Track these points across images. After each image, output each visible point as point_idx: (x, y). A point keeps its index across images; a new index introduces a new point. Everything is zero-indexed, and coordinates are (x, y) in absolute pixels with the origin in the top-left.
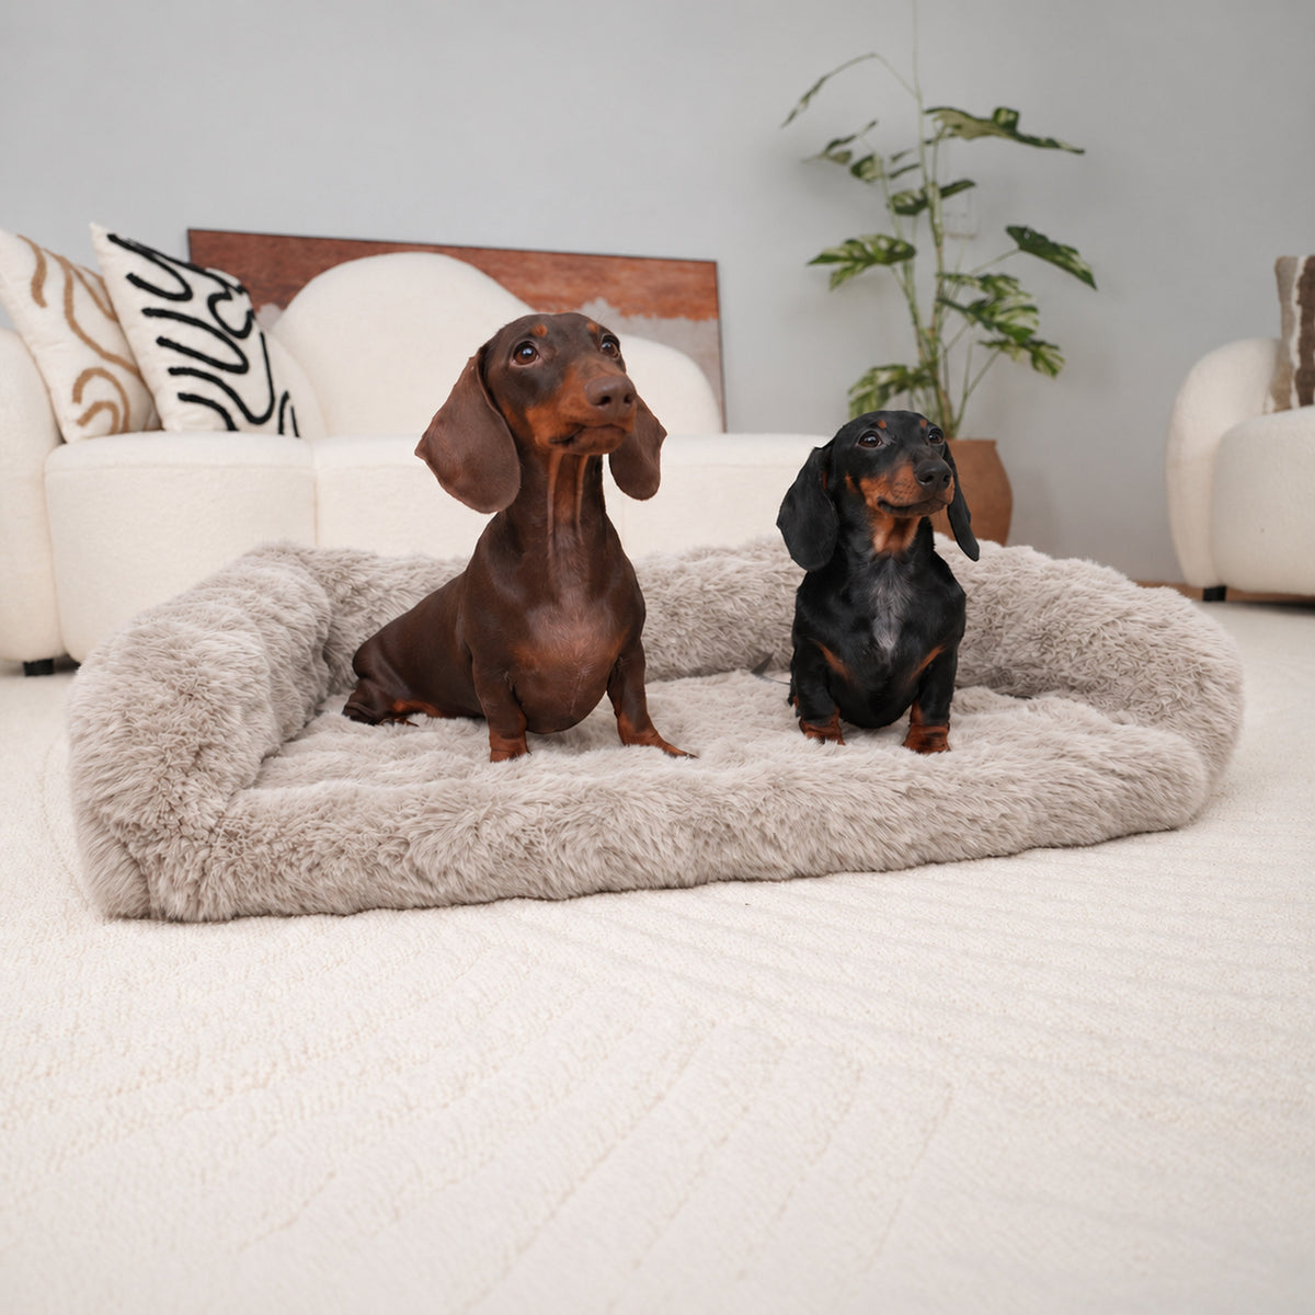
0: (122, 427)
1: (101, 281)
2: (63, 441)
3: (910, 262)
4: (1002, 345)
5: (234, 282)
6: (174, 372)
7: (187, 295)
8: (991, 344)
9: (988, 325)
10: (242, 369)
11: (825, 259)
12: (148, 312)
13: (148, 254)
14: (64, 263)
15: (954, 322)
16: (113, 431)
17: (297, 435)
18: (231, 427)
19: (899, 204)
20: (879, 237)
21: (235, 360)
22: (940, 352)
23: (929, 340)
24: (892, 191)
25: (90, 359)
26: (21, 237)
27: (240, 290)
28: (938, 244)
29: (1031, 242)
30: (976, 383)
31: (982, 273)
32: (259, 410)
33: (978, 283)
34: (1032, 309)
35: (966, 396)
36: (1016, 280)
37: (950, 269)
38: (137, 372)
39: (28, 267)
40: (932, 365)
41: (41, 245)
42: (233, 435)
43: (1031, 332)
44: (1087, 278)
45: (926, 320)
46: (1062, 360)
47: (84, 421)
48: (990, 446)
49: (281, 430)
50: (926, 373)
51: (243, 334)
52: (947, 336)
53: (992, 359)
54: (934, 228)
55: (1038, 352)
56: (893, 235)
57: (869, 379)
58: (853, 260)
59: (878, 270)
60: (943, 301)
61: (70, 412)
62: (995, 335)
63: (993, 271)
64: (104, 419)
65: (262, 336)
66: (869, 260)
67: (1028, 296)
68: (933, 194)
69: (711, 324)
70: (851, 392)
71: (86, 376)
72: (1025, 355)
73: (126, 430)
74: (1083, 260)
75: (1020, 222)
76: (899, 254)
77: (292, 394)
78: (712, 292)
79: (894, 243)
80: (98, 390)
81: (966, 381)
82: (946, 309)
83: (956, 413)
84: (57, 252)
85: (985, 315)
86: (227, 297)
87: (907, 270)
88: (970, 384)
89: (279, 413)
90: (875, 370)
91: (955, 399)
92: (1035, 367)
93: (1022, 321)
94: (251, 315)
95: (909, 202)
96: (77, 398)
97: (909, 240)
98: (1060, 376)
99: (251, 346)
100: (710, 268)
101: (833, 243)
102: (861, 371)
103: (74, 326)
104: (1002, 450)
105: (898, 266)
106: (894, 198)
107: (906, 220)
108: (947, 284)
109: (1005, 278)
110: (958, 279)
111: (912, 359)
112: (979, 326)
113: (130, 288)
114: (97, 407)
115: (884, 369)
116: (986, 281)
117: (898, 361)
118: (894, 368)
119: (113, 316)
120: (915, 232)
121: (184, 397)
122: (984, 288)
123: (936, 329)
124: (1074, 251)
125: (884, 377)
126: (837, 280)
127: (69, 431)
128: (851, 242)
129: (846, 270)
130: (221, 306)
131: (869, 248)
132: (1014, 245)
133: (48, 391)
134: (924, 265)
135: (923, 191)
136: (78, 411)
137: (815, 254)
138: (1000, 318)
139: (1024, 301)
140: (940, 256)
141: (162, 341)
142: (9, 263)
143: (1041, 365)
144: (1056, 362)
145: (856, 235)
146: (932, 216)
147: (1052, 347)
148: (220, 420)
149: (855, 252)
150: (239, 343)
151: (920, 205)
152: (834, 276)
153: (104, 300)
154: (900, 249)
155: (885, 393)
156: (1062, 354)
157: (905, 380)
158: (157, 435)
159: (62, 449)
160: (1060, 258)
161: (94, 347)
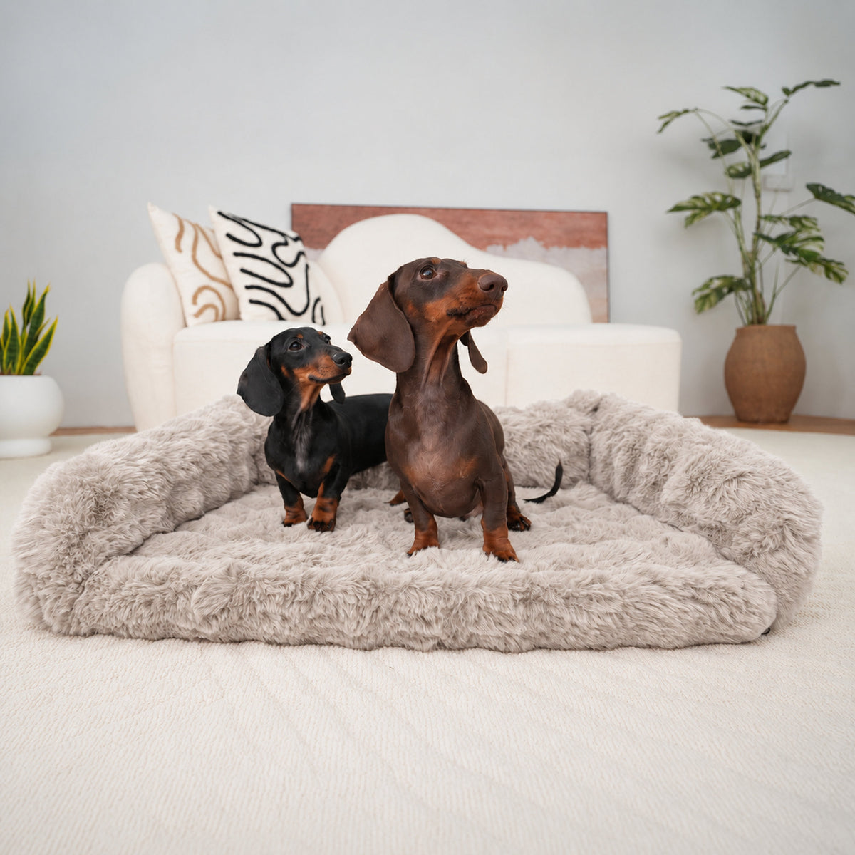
0: (221, 318)
2: (186, 326)
3: (738, 209)
5: (292, 235)
7: (260, 244)
9: (786, 250)
10: (289, 285)
11: (678, 208)
12: (236, 254)
13: (239, 221)
14: (196, 227)
15: (766, 247)
16: (216, 320)
18: (280, 318)
19: (732, 171)
20: (714, 194)
21: (284, 279)
22: (757, 265)
23: (750, 260)
24: (728, 164)
25: (205, 281)
26: (172, 213)
27: (296, 240)
28: (758, 196)
30: (782, 288)
31: (791, 215)
32: (298, 309)
33: (787, 223)
34: (820, 239)
35: (774, 296)
37: (764, 212)
38: (231, 287)
39: (176, 229)
40: (751, 273)
43: (818, 254)
45: (749, 245)
46: (846, 272)
47: (197, 315)
48: (791, 330)
49: (314, 320)
50: (748, 281)
51: (293, 265)
52: (761, 257)
53: (797, 269)
54: (755, 186)
55: (833, 271)
56: (726, 192)
57: (706, 286)
58: (698, 209)
59: (717, 215)
60: (759, 236)
61: (190, 310)
62: (794, 257)
63: (799, 213)
64: (210, 313)
65: (307, 267)
66: (708, 209)
67: (819, 230)
68: (756, 165)
69: (599, 253)
70: (694, 293)
71: (201, 290)
72: (821, 269)
73: (224, 319)
76: (729, 204)
77: (322, 298)
78: (605, 232)
79: (725, 197)
80: (206, 298)
81: (776, 286)
82: (761, 241)
83: (767, 309)
84: (194, 221)
85: (787, 243)
86: (286, 244)
87: (738, 216)
88: (777, 289)
89: (311, 309)
90: (711, 280)
91: (767, 298)
92: (828, 277)
93: (812, 247)
94: (300, 255)
95: (741, 169)
96: (195, 301)
97: (738, 195)
98: (844, 284)
99: (297, 273)
100: (604, 216)
101: (684, 197)
102: (700, 282)
103: (195, 262)
104: (798, 331)
105: (731, 212)
106: (731, 167)
107: (739, 181)
108: (763, 223)
109: (806, 218)
110: (770, 218)
111: (738, 272)
112: (779, 251)
113: (228, 241)
114: (206, 307)
115: (717, 278)
116: (794, 220)
117: (728, 273)
118: (724, 277)
119: (220, 256)
120: (743, 190)
121: (252, 301)
122: (792, 224)
123: (755, 253)
125: (716, 283)
126: (689, 222)
127: (191, 321)
128: (696, 198)
129: (694, 216)
130: (280, 250)
131: (708, 201)
132: (810, 195)
133: (181, 298)
134: (748, 209)
135: (750, 165)
136: (195, 309)
137: (671, 206)
138: (796, 245)
139: (814, 233)
140: (759, 204)
141: (243, 271)
142: (166, 227)
143: (831, 275)
144: (842, 273)
145: (699, 193)
146: (754, 179)
147: (840, 264)
148: (274, 315)
149: (699, 204)
150: (288, 270)
151: (747, 172)
152: (687, 219)
153: (215, 247)
154: (729, 200)
155: (720, 294)
156: (846, 267)
157: (733, 285)
158: (238, 322)
159: (185, 330)
160: (843, 204)
161: (207, 274)
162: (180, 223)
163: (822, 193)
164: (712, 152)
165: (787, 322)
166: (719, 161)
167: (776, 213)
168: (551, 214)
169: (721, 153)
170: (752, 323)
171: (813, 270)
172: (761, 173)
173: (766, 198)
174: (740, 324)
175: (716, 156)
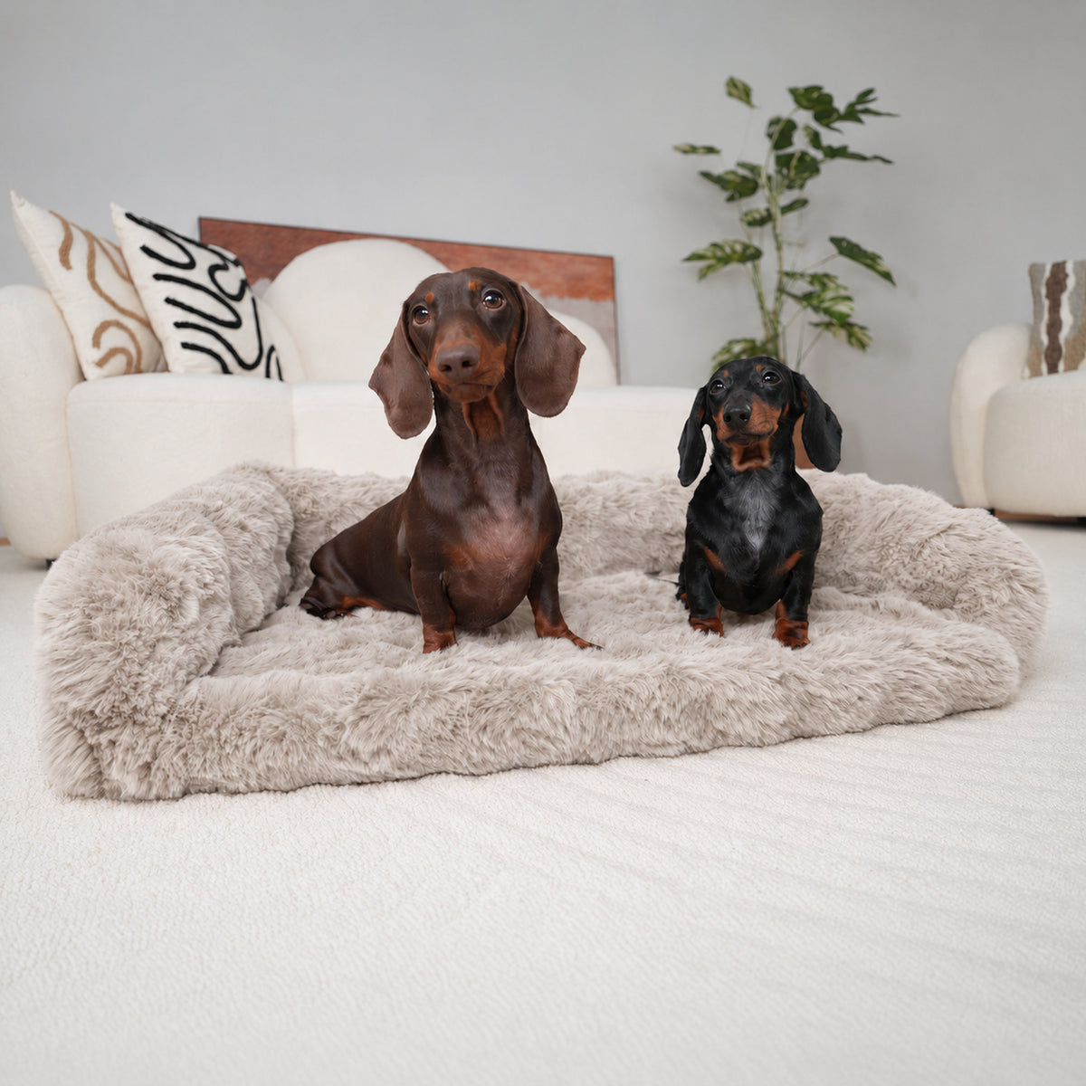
0: (134, 368)
1: (119, 250)
2: (83, 379)
3: (757, 262)
4: (828, 325)
5: (231, 256)
6: (179, 325)
7: (191, 265)
8: (817, 325)
9: (816, 309)
10: (236, 325)
11: (695, 257)
12: (158, 277)
13: (160, 231)
14: (90, 238)
15: (791, 309)
16: (127, 372)
17: (281, 379)
18: (226, 370)
19: (749, 218)
20: (736, 242)
21: (229, 317)
22: (780, 328)
23: (772, 319)
24: (744, 209)
25: (110, 313)
26: (51, 212)
27: (236, 263)
28: (779, 248)
29: (848, 249)
31: (811, 271)
32: (250, 359)
33: (808, 279)
34: (848, 298)
35: (799, 363)
36: (835, 277)
37: (787, 268)
38: (147, 324)
39: (58, 236)
40: (774, 339)
41: (69, 219)
42: (227, 377)
43: (848, 316)
44: (887, 276)
45: (770, 304)
46: (870, 338)
47: (101, 363)
49: (268, 375)
50: (769, 346)
51: (238, 298)
52: (784, 319)
53: (819, 335)
54: (776, 237)
55: (855, 335)
56: (745, 239)
57: (727, 350)
58: (715, 259)
59: (734, 266)
60: (781, 290)
61: (89, 355)
62: (822, 318)
63: (820, 270)
64: (119, 362)
65: (254, 301)
66: (727, 259)
67: (845, 288)
68: (776, 212)
69: (608, 305)
70: (714, 358)
71: (104, 326)
72: (843, 334)
73: (139, 371)
74: (886, 264)
75: (838, 234)
76: (751, 255)
77: (277, 346)
78: (610, 281)
79: (746, 247)
80: (113, 338)
81: (800, 350)
82: (784, 297)
84: (87, 229)
85: (815, 302)
86: (224, 268)
87: (756, 269)
88: (803, 352)
89: (265, 361)
90: (731, 343)
92: (850, 342)
93: (842, 308)
94: (244, 285)
95: (757, 216)
96: (96, 342)
97: (756, 242)
98: (868, 350)
99: (244, 307)
100: (608, 261)
101: (701, 245)
102: (722, 343)
103: (95, 286)
105: (749, 265)
106: (746, 214)
107: (757, 230)
108: (785, 279)
109: (827, 276)
110: (791, 275)
112: (810, 311)
113: (144, 257)
114: (113, 352)
115: (738, 341)
116: (814, 278)
117: (748, 336)
118: (745, 340)
119: (128, 279)
120: (762, 239)
121: (185, 346)
122: (811, 283)
123: (777, 313)
124: (879, 257)
125: (738, 348)
126: (703, 274)
127: (90, 371)
128: (715, 245)
129: (709, 268)
130: (219, 275)
131: (728, 250)
132: (833, 249)
133: (72, 337)
134: (768, 263)
135: (768, 210)
136: (98, 354)
137: (687, 254)
138: (826, 305)
139: (843, 293)
140: (780, 259)
141: (169, 301)
142: (41, 233)
143: (854, 340)
144: (865, 339)
145: (719, 240)
146: (774, 228)
147: (862, 328)
148: (216, 365)
149: (717, 253)
150: (233, 304)
151: (765, 220)
152: (701, 270)
153: (121, 266)
154: (750, 251)
156: (870, 333)
157: (754, 351)
158: (166, 374)
159: (82, 385)
160: (869, 262)
161: (113, 304)
162: (66, 225)
164: (725, 194)
166: (734, 204)
167: (798, 269)
168: (545, 254)
169: (737, 195)
171: (834, 334)
173: (786, 251)
175: (731, 199)
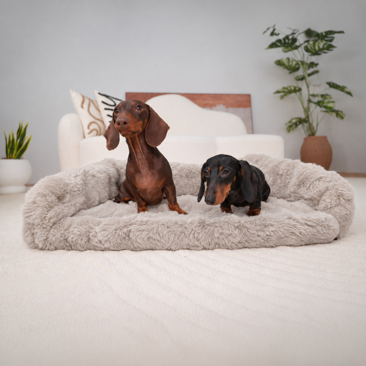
1: (96, 102)
2: (84, 137)
3: (301, 92)
4: (327, 112)
7: (115, 105)
8: (324, 111)
9: (321, 107)
11: (278, 92)
12: (106, 109)
13: (107, 96)
14: (89, 99)
15: (313, 106)
16: (97, 135)
19: (298, 78)
20: (292, 86)
22: (310, 113)
23: (307, 111)
24: (295, 76)
25: (93, 120)
26: (80, 94)
28: (308, 87)
31: (321, 94)
33: (320, 96)
34: (333, 102)
35: (317, 125)
36: (330, 95)
37: (311, 93)
38: (103, 122)
39: (81, 99)
40: (308, 117)
41: (84, 95)
43: (333, 108)
44: (349, 93)
46: (344, 115)
47: (89, 133)
48: (325, 138)
50: (307, 119)
52: (311, 110)
53: (325, 115)
54: (306, 83)
55: (339, 114)
56: (295, 85)
57: (290, 122)
58: (286, 92)
59: (293, 95)
60: (310, 101)
61: (87, 131)
62: (324, 109)
63: (324, 93)
64: (94, 133)
66: (290, 92)
67: (333, 99)
68: (306, 76)
69: (248, 109)
70: (286, 124)
71: (91, 123)
72: (334, 114)
73: (100, 135)
74: (349, 89)
75: (329, 81)
76: (297, 90)
78: (249, 101)
79: (295, 87)
80: (93, 126)
81: (317, 121)
82: (311, 103)
83: (315, 129)
84: (89, 97)
85: (321, 104)
87: (301, 94)
88: (319, 120)
90: (292, 119)
91: (314, 125)
92: (337, 117)
93: (330, 105)
95: (300, 77)
96: (88, 128)
97: (300, 86)
98: (345, 119)
100: (249, 96)
101: (279, 88)
102: (288, 119)
103: (89, 112)
104: (328, 138)
105: (298, 93)
107: (300, 82)
108: (311, 97)
109: (327, 95)
110: (313, 95)
111: (303, 116)
112: (318, 107)
113: (102, 104)
114: (93, 130)
116: (322, 96)
117: (299, 116)
118: (295, 118)
119: (99, 111)
120: (302, 85)
122: (322, 98)
123: (308, 108)
124: (346, 87)
125: (294, 121)
126: (282, 97)
127: (87, 136)
128: (284, 88)
129: (284, 95)
131: (289, 89)
132: (328, 86)
133: (83, 127)
134: (305, 92)
135: (303, 75)
136: (89, 131)
137: (275, 91)
138: (325, 104)
139: (331, 100)
140: (308, 90)
141: (108, 115)
142: (77, 99)
143: (339, 116)
144: (343, 116)
145: (285, 86)
146: (306, 81)
149: (286, 90)
151: (303, 78)
153: (97, 107)
154: (297, 89)
155: (296, 125)
156: (344, 113)
157: (301, 121)
159: (84, 140)
161: (93, 117)
162: (83, 97)
163: (332, 85)
165: (324, 134)
166: (292, 74)
167: (315, 93)
168: (228, 95)
169: (293, 71)
170: (310, 135)
171: (331, 115)
172: (308, 79)
173: (311, 88)
174: (305, 136)
175: (290, 73)
